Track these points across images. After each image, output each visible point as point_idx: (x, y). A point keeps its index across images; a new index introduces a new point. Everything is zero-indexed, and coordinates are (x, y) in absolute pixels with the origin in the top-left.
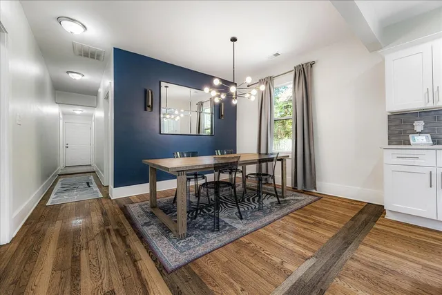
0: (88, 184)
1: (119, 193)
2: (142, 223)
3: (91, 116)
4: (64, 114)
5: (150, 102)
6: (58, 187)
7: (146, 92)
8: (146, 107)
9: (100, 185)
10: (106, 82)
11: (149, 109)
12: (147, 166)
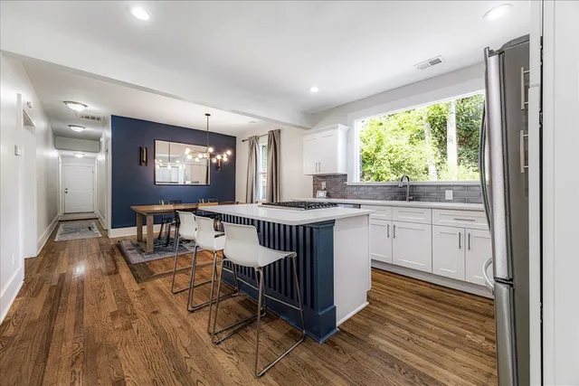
0: (90, 228)
1: (115, 234)
2: (127, 248)
3: (95, 158)
4: (63, 156)
5: (144, 157)
6: (61, 230)
7: (141, 150)
8: (141, 161)
9: (101, 229)
10: (107, 134)
11: (143, 164)
12: (135, 212)
